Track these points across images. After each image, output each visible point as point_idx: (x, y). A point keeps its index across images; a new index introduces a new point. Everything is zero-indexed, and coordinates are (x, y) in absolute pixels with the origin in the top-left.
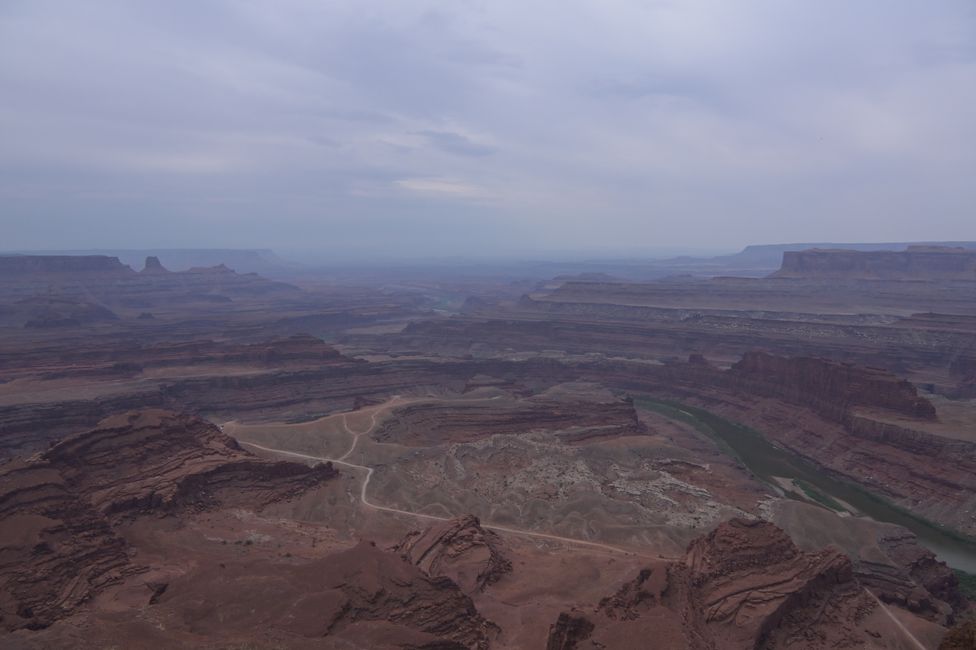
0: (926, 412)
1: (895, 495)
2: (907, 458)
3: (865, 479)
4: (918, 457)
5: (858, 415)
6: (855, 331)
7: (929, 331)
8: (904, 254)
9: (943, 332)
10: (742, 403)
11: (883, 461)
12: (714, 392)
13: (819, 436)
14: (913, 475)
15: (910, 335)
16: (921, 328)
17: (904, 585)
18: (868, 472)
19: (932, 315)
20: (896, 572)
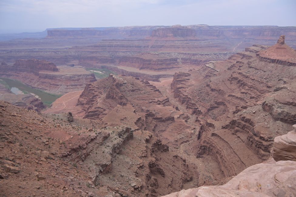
0: (56, 70)
1: (46, 90)
2: (50, 81)
3: (40, 88)
4: (52, 80)
5: (40, 73)
6: (57, 52)
7: (75, 51)
8: (81, 31)
9: (79, 51)
10: (17, 75)
11: (45, 83)
12: (10, 73)
13: (33, 80)
14: (51, 84)
15: (71, 52)
16: (73, 50)
17: (25, 105)
18: (42, 86)
19: (76, 47)
20: (23, 103)
